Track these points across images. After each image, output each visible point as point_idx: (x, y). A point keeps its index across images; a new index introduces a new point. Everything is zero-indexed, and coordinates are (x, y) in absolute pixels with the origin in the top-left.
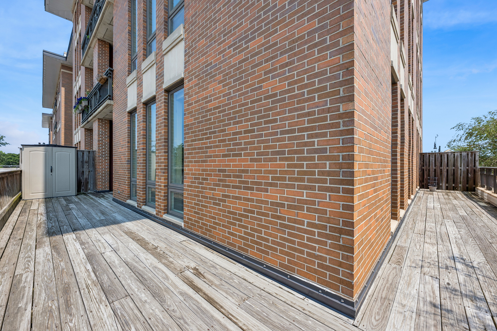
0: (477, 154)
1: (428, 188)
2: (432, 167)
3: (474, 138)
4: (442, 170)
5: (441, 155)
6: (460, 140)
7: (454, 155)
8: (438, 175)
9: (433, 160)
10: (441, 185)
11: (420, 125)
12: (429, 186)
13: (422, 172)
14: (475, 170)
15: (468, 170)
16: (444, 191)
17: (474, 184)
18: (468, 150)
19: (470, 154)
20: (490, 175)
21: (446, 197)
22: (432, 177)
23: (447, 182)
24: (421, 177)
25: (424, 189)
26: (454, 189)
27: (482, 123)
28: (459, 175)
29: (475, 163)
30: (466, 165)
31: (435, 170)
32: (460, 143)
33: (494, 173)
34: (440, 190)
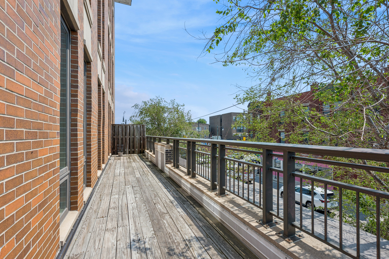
0: (145, 126)
1: (117, 154)
2: (120, 136)
3: (143, 115)
4: (126, 138)
5: (126, 126)
6: (136, 116)
7: (133, 126)
8: (124, 143)
9: (120, 130)
10: (125, 150)
11: (112, 100)
12: (118, 152)
13: (113, 141)
14: (144, 138)
15: (140, 138)
16: (128, 155)
17: (144, 148)
18: (141, 124)
19: (141, 126)
20: (151, 142)
21: (129, 160)
22: (120, 144)
23: (129, 148)
24: (112, 145)
25: (115, 155)
26: (133, 153)
27: (147, 106)
28: (136, 142)
29: (144, 133)
30: (139, 135)
31: (122, 138)
32: (136, 118)
33: (153, 140)
34: (125, 155)
